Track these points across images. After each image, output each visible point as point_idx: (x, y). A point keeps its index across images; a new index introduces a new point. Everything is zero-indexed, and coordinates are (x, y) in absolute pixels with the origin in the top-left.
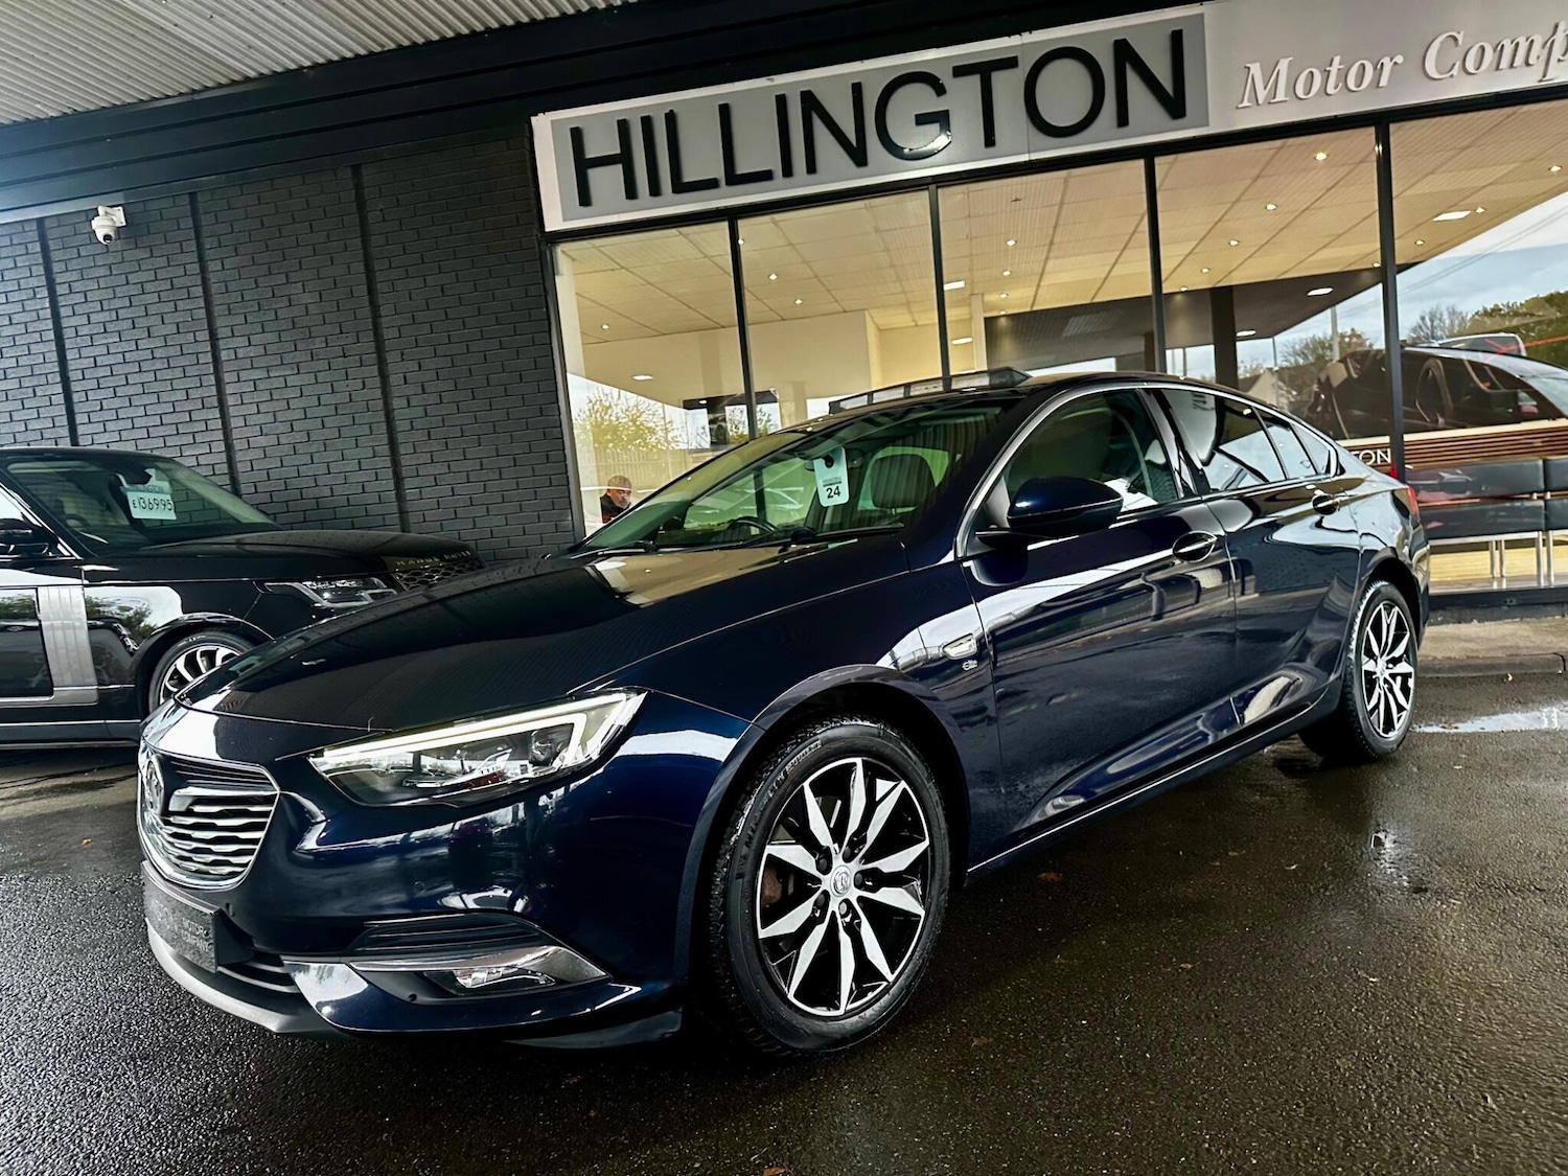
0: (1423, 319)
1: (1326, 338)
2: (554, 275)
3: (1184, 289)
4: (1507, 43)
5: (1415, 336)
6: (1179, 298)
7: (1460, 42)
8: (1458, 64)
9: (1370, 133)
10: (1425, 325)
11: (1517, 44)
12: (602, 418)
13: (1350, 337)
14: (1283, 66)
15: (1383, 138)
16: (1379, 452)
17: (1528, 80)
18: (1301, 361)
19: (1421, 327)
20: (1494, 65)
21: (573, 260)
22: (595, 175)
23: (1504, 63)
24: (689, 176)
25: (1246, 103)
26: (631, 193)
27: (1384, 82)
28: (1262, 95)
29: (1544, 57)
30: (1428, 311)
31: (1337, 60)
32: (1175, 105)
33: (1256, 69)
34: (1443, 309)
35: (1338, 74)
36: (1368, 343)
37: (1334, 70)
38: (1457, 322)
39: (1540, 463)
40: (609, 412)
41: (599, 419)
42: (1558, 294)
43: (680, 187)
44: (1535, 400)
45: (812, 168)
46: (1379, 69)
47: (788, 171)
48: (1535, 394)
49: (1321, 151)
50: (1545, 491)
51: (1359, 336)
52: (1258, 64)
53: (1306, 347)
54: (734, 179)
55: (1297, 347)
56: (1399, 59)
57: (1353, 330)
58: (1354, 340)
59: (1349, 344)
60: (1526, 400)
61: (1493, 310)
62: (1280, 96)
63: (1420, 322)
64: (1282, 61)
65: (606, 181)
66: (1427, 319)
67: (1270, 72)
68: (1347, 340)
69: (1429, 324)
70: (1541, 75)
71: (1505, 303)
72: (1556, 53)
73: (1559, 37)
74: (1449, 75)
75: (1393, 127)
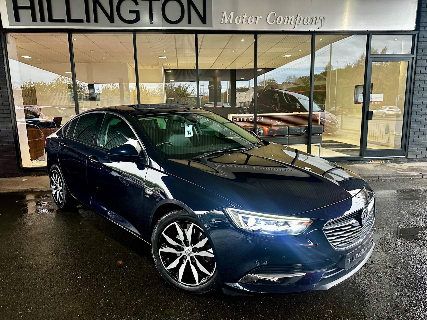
0: (288, 78)
1: (267, 80)
2: (6, 43)
4: (286, 17)
5: (286, 82)
7: (275, 15)
8: (275, 21)
9: (253, 36)
11: (289, 18)
13: (272, 80)
14: (232, 13)
15: (256, 38)
16: (260, 118)
17: (290, 28)
18: (260, 85)
20: (283, 23)
21: (16, 38)
22: (21, 12)
23: (285, 23)
24: (55, 17)
25: (222, 23)
26: (34, 19)
27: (257, 23)
28: (226, 21)
29: (295, 22)
30: (289, 76)
31: (246, 14)
32: (204, 20)
33: (225, 13)
34: (292, 76)
35: (246, 18)
36: (276, 83)
37: (245, 17)
38: (295, 79)
39: (288, 127)
42: (316, 75)
43: (51, 20)
45: (96, 21)
46: (256, 18)
47: (88, 20)
48: (300, 104)
49: (243, 38)
50: (288, 135)
51: (274, 81)
52: (226, 12)
53: (262, 82)
54: (70, 20)
55: (260, 82)
56: (261, 17)
58: (273, 82)
59: (272, 82)
60: (298, 105)
61: (302, 78)
62: (231, 22)
63: (287, 78)
64: (232, 12)
65: (25, 14)
66: (289, 78)
67: (229, 14)
68: (272, 81)
70: (294, 27)
71: (305, 76)
72: (297, 23)
73: (298, 18)
74: (272, 23)
75: (258, 35)
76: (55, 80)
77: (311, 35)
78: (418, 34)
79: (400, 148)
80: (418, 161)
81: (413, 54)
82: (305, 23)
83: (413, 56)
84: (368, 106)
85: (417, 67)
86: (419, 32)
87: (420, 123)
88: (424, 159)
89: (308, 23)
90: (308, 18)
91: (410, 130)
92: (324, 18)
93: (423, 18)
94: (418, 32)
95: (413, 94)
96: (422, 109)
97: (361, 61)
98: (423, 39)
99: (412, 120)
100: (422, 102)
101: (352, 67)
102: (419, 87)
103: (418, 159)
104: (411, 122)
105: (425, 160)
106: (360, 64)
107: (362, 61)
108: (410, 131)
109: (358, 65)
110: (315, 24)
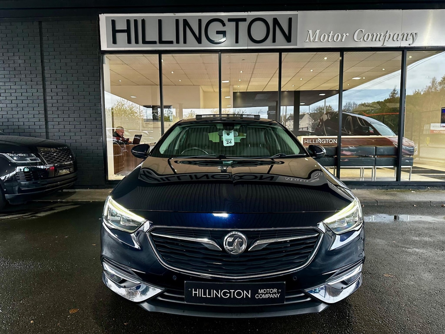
0: (347, 104)
1: (322, 107)
2: (103, 64)
3: (287, 90)
4: (375, 34)
5: (344, 108)
6: (286, 92)
7: (363, 32)
8: (362, 38)
9: (338, 54)
10: (347, 105)
11: (377, 35)
12: (121, 108)
13: (329, 107)
14: (318, 32)
15: (342, 56)
16: (334, 140)
17: (379, 45)
18: (316, 112)
19: (346, 106)
20: (371, 40)
21: (110, 60)
22: (118, 35)
23: (374, 39)
24: (147, 39)
25: (307, 41)
26: (129, 42)
27: (343, 40)
28: (312, 39)
29: (383, 39)
30: (348, 102)
31: (332, 32)
32: (288, 39)
33: (310, 32)
34: (352, 102)
35: (332, 36)
36: (333, 109)
38: (355, 106)
39: (375, 147)
40: (124, 106)
41: (120, 108)
42: (380, 101)
43: (145, 42)
44: (373, 129)
45: (185, 42)
46: (342, 36)
47: (178, 42)
48: (373, 128)
49: (326, 57)
50: (375, 155)
51: (331, 107)
52: (311, 30)
53: (317, 109)
54: (161, 42)
55: (315, 109)
56: (348, 34)
57: (329, 105)
58: (330, 108)
59: (328, 109)
60: (371, 129)
61: (364, 104)
62: (316, 40)
63: (346, 105)
64: (317, 30)
65: (122, 37)
66: (348, 104)
67: (314, 33)
68: (328, 108)
69: (348, 105)
70: (383, 44)
71: (367, 102)
72: (387, 39)
73: (388, 35)
74: (360, 41)
75: (345, 53)
76: (115, 105)
77: (401, 52)
82: (395, 39)
89: (398, 39)
90: (398, 34)
92: (416, 34)
97: (431, 87)
101: (422, 93)
106: (430, 90)
107: (433, 86)
109: (428, 91)
110: (406, 40)
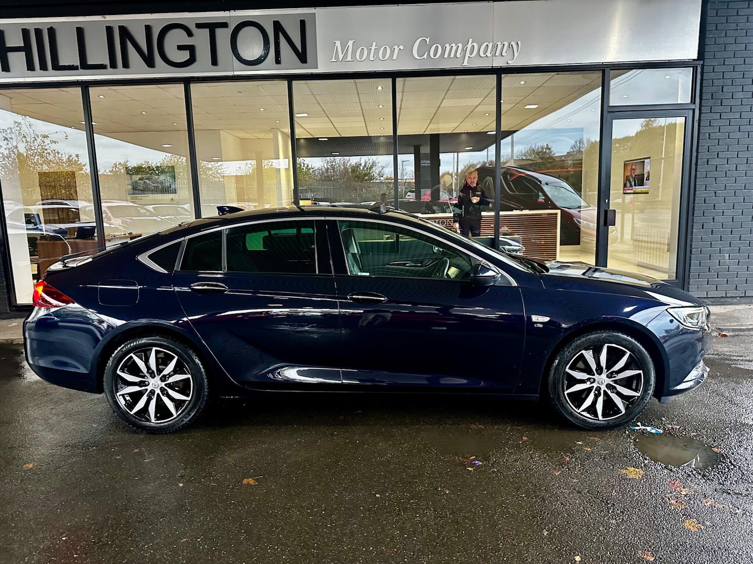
4: (447, 45)
11: (452, 46)
25: (334, 60)
27: (395, 58)
37: (373, 49)
46: (393, 51)
62: (349, 58)
73: (469, 46)
78: (703, 66)
79: (674, 278)
80: (710, 303)
81: (694, 103)
83: (693, 107)
84: (607, 200)
85: (701, 128)
86: (704, 63)
87: (712, 231)
88: (723, 300)
91: (691, 245)
92: (517, 43)
93: (711, 36)
94: (701, 62)
95: (696, 178)
96: (714, 205)
98: (712, 75)
99: (695, 227)
100: (715, 193)
102: (708, 164)
103: (711, 300)
104: (694, 230)
105: (726, 301)
108: (693, 247)
